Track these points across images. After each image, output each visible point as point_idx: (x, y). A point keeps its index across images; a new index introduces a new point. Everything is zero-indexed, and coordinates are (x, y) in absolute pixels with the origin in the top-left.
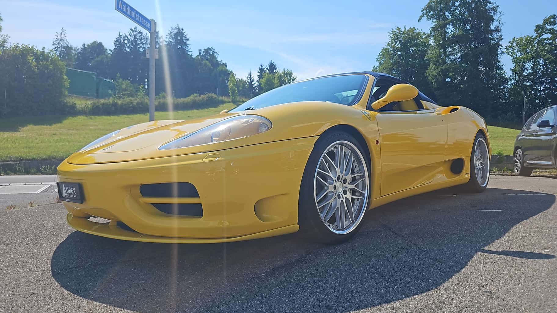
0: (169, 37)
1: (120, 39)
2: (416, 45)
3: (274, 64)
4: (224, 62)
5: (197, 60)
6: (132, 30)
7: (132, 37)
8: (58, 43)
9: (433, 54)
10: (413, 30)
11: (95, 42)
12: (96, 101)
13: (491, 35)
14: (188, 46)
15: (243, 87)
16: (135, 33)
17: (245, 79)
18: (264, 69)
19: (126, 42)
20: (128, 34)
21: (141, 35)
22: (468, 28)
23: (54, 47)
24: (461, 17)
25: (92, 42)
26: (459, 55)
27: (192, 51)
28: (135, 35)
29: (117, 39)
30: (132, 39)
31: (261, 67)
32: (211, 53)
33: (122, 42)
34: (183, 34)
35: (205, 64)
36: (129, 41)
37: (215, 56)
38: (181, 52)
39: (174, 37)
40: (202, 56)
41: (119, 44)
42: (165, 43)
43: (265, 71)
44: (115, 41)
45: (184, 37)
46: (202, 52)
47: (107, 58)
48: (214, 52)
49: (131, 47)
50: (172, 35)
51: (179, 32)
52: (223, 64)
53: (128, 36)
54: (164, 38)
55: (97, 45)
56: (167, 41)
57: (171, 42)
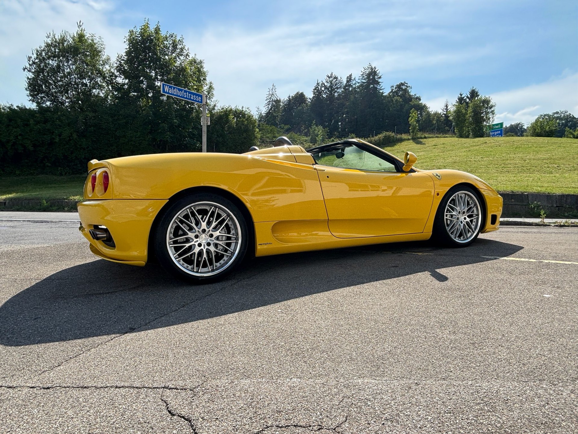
0: (361, 78)
1: (318, 87)
3: (476, 90)
4: (418, 95)
5: (388, 98)
6: (328, 76)
8: (270, 98)
11: (298, 93)
14: (380, 84)
15: (437, 121)
16: (331, 79)
17: (440, 111)
18: (464, 97)
19: (323, 89)
20: (324, 81)
21: (336, 80)
23: (267, 102)
25: (295, 94)
27: (384, 89)
28: (331, 82)
29: (315, 87)
30: (328, 85)
31: (460, 96)
32: (404, 87)
33: (320, 89)
34: (375, 72)
35: (397, 100)
36: (326, 88)
37: (408, 91)
38: (372, 92)
39: (366, 77)
40: (395, 92)
41: (317, 92)
42: (358, 85)
43: (465, 99)
44: (314, 90)
45: (377, 75)
46: (394, 88)
47: (307, 106)
48: (407, 87)
49: (327, 93)
50: (364, 75)
51: (372, 71)
52: (417, 98)
53: (325, 83)
54: (357, 80)
55: (300, 95)
56: (359, 82)
57: (363, 82)
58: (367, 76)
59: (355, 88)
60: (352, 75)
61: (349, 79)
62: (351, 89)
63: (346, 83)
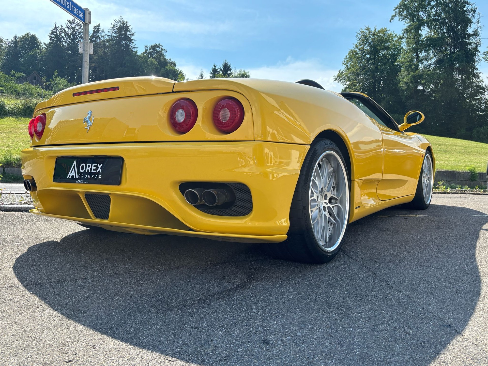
0: (111, 31)
1: (56, 32)
2: (387, 48)
3: (229, 64)
4: (173, 61)
5: (142, 58)
6: (69, 22)
7: (69, 30)
9: (405, 59)
10: (383, 31)
11: (28, 34)
12: (27, 101)
13: (469, 39)
14: (133, 41)
16: (73, 25)
18: (217, 69)
19: (63, 35)
20: (65, 26)
22: (445, 30)
24: (436, 18)
25: (24, 34)
26: (433, 60)
27: (137, 48)
28: (73, 29)
29: (52, 31)
30: (70, 32)
31: (214, 67)
32: (159, 50)
33: (58, 35)
34: (127, 28)
35: (152, 62)
36: (66, 34)
37: (163, 54)
38: (124, 48)
39: (117, 31)
40: (149, 53)
41: (55, 37)
42: (107, 38)
43: (219, 71)
44: (51, 34)
45: (129, 31)
46: (148, 49)
47: (41, 52)
48: (162, 50)
49: (69, 41)
50: (115, 29)
51: (123, 25)
52: (172, 63)
53: (65, 28)
54: (106, 32)
55: (30, 37)
56: (109, 36)
57: (114, 36)
58: (118, 30)
59: (104, 41)
60: (100, 25)
61: (97, 29)
62: (98, 41)
63: (93, 34)
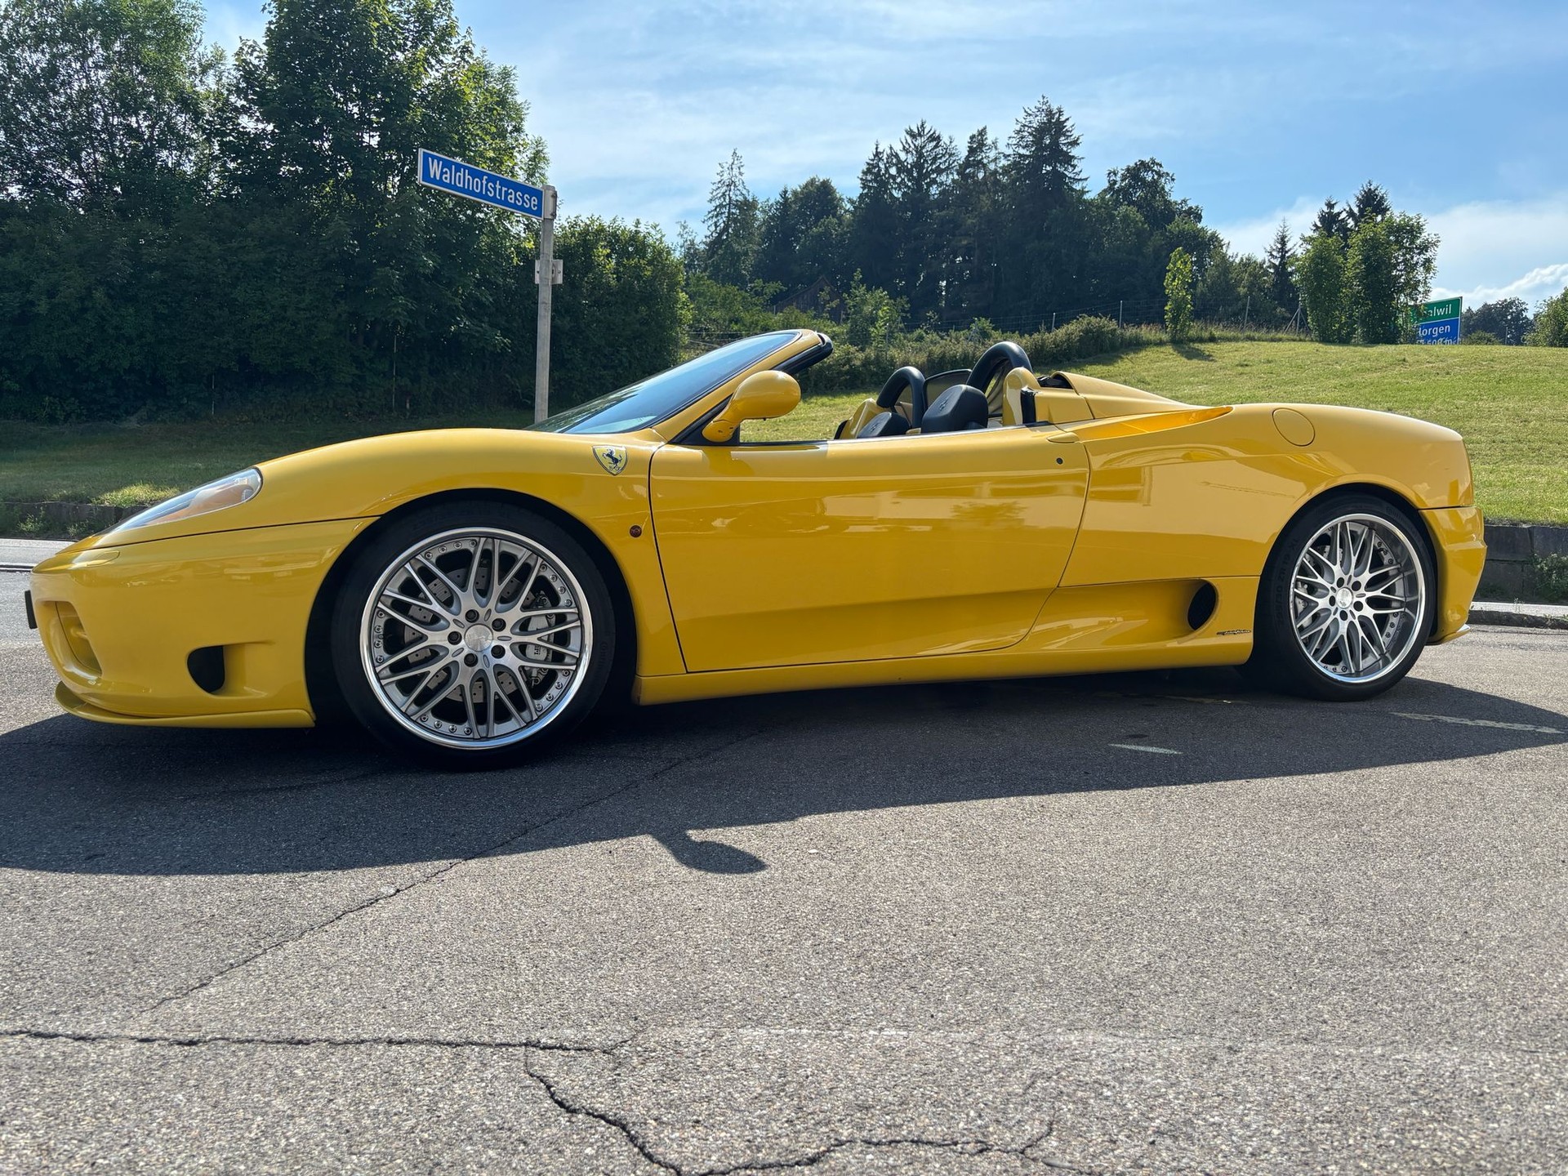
0: (1015, 141)
1: (878, 166)
3: (1381, 192)
4: (1192, 204)
5: (1098, 207)
6: (910, 133)
7: (909, 156)
8: (724, 194)
11: (812, 181)
14: (1075, 162)
15: (1251, 286)
16: (919, 142)
17: (1261, 256)
19: (893, 171)
20: (898, 148)
21: (936, 146)
23: (712, 206)
25: (803, 182)
27: (1086, 179)
28: (919, 151)
29: (868, 164)
30: (911, 159)
31: (1326, 209)
32: (1149, 177)
33: (883, 171)
34: (1060, 125)
35: (1126, 217)
36: (901, 167)
37: (1163, 188)
38: (1049, 186)
39: (1031, 138)
40: (1121, 189)
41: (875, 180)
42: (1003, 162)
43: (1343, 220)
44: (865, 173)
45: (1065, 135)
46: (1118, 179)
47: (840, 224)
48: (1160, 175)
49: (907, 186)
50: (1025, 134)
51: (1050, 120)
52: (1190, 212)
53: (899, 152)
54: (1002, 148)
55: (818, 188)
56: (1009, 156)
57: (1021, 156)
58: (1034, 136)
59: (996, 172)
60: (988, 130)
61: (978, 143)
62: (981, 175)
63: (967, 157)
